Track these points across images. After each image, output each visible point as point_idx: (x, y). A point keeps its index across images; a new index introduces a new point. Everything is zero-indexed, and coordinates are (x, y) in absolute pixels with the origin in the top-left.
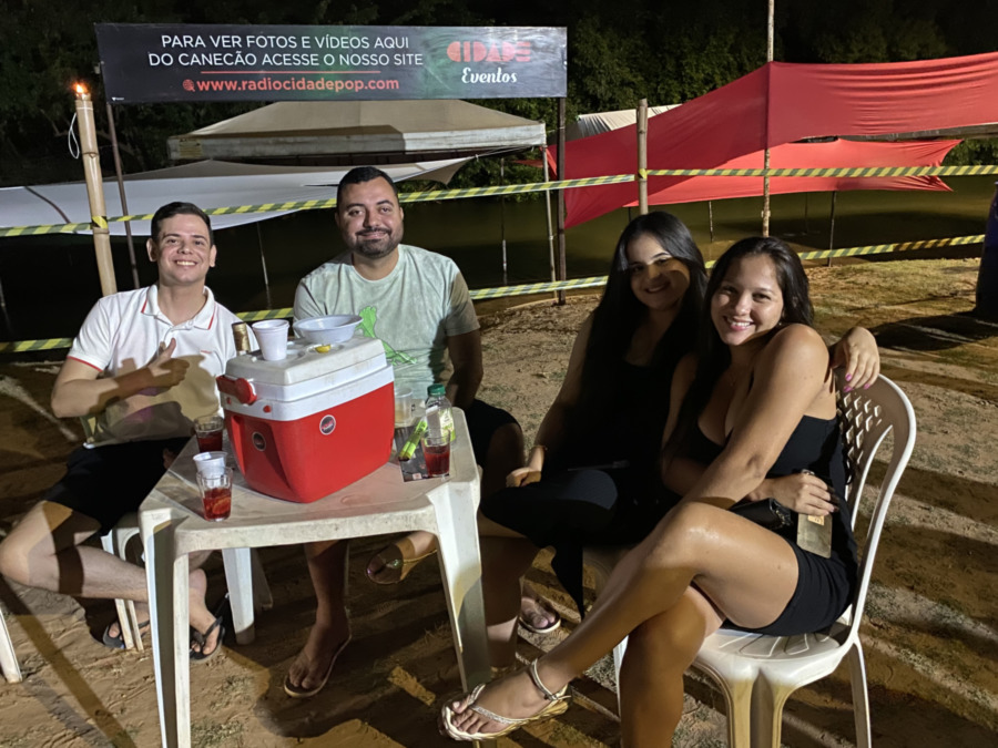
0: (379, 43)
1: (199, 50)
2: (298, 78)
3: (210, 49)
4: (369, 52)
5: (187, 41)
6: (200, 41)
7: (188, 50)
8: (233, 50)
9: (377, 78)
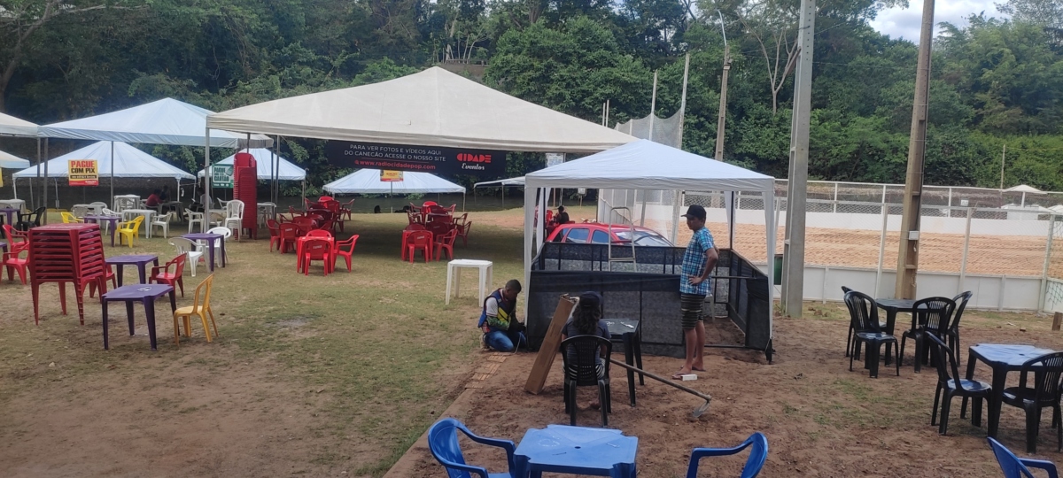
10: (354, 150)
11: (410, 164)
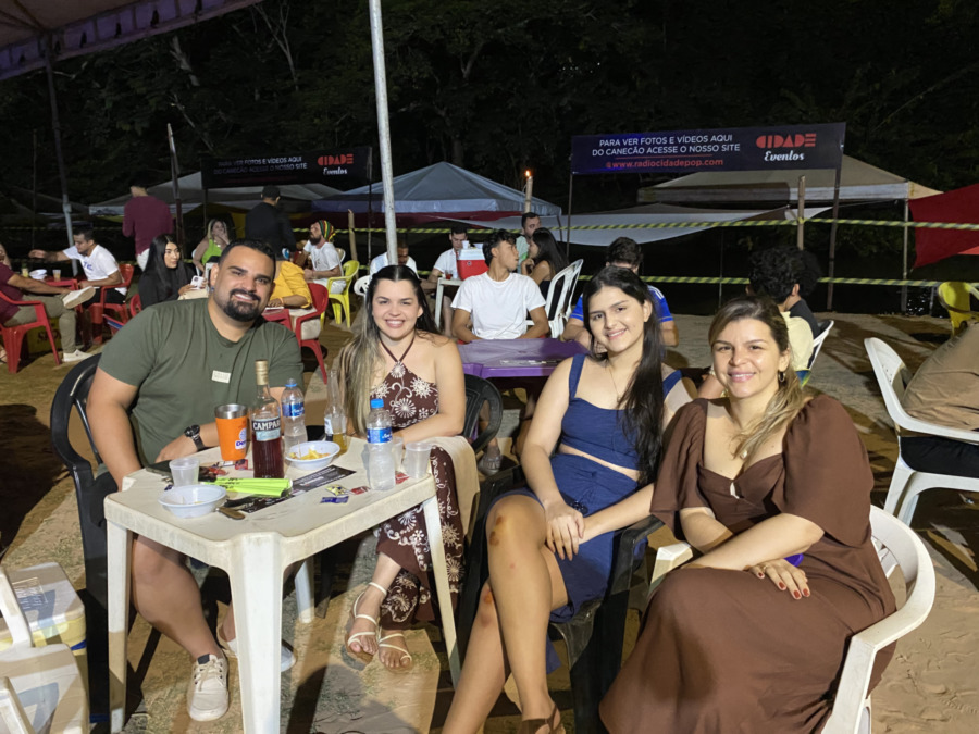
0: (714, 138)
1: (616, 147)
2: (665, 160)
3: (622, 146)
4: (707, 144)
5: (612, 142)
6: (618, 142)
7: (612, 147)
8: (633, 146)
9: (710, 158)
10: (605, 148)
11: (684, 159)
